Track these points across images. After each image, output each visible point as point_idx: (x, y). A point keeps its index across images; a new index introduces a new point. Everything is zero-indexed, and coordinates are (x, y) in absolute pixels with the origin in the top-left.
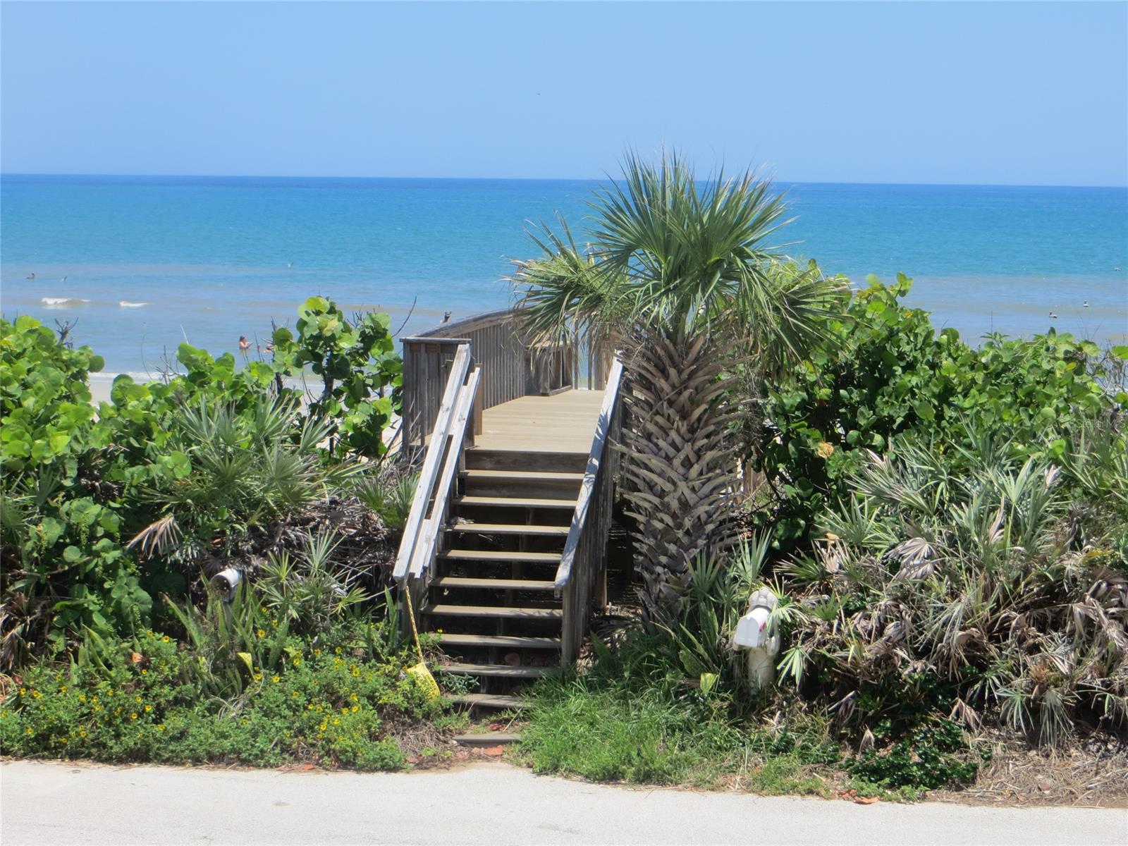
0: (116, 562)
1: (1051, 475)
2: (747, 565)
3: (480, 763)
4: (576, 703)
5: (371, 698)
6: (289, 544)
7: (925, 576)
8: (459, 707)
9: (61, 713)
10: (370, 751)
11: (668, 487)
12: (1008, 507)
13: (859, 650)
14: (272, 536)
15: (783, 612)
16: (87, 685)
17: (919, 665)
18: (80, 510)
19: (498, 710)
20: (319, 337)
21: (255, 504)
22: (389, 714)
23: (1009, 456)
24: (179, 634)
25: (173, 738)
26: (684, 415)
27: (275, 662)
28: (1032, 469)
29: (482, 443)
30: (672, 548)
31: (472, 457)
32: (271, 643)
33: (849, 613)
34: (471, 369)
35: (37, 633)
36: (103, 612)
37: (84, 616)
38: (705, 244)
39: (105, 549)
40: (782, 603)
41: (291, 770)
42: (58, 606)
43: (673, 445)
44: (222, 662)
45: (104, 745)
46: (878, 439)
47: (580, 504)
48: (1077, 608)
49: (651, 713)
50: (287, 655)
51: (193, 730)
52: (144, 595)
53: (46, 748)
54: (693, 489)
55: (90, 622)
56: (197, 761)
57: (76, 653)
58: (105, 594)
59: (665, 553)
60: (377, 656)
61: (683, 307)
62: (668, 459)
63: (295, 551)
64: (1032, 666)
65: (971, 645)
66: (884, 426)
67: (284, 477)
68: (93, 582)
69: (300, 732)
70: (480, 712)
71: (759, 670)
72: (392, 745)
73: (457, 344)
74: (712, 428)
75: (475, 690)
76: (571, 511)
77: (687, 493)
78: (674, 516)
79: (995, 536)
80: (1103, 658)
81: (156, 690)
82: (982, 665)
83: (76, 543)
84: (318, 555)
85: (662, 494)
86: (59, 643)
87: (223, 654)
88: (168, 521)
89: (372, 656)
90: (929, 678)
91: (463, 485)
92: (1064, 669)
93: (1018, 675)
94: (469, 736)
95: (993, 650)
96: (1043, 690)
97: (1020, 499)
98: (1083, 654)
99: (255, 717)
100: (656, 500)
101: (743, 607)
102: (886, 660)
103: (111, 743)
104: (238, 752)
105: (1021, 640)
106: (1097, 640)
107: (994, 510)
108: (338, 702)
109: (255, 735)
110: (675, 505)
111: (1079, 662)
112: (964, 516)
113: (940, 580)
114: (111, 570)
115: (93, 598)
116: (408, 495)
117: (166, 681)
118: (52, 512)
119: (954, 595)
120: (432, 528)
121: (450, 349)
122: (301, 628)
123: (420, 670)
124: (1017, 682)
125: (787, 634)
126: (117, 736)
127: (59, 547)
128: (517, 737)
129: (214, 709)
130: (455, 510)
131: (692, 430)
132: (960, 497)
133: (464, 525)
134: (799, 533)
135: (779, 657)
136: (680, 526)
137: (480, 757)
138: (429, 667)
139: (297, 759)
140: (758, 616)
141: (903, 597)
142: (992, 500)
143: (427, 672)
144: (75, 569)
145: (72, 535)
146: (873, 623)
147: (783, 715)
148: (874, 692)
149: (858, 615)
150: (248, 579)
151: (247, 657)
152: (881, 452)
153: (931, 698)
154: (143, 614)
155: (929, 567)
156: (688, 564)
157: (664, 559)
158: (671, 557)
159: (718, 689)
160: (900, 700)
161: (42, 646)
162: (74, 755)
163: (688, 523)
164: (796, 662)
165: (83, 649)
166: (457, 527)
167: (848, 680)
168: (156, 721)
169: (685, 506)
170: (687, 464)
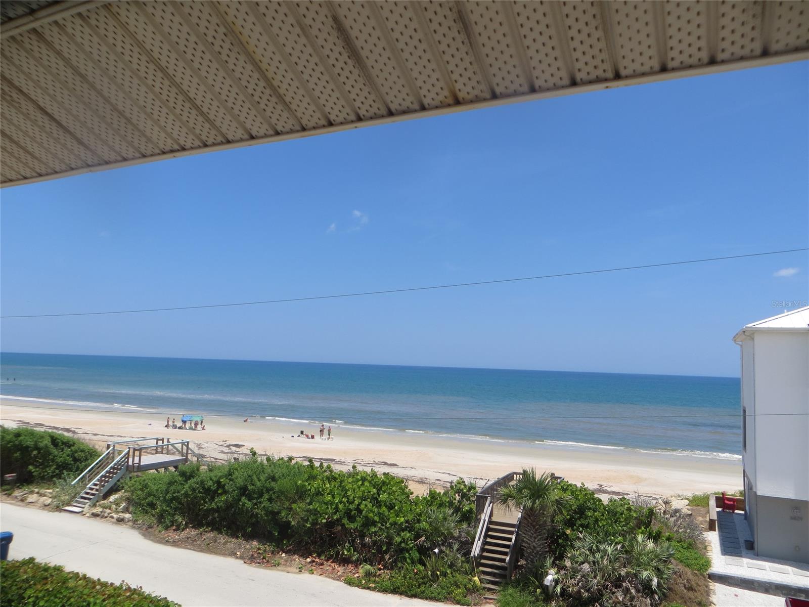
0: (412, 547)
1: (619, 547)
2: (549, 562)
3: (488, 605)
4: (510, 591)
5: (465, 586)
6: (449, 543)
7: (588, 572)
8: (484, 588)
9: (399, 584)
10: (464, 600)
11: (531, 543)
12: (608, 555)
13: (573, 589)
14: (446, 541)
15: (556, 577)
16: (405, 577)
17: (587, 594)
18: (405, 535)
19: (493, 589)
20: (459, 489)
21: (443, 534)
22: (468, 590)
23: (610, 540)
24: (424, 565)
25: (422, 593)
26: (534, 527)
27: (444, 574)
28: (614, 546)
29: (494, 519)
30: (532, 557)
31: (491, 522)
32: (444, 570)
33: (571, 579)
34: (491, 503)
35: (395, 561)
36: (409, 558)
37: (405, 559)
38: (539, 491)
39: (410, 544)
40: (556, 574)
41: (446, 603)
42: (400, 556)
43: (532, 533)
44: (434, 573)
45: (407, 593)
46: (581, 529)
47: (508, 558)
48: (624, 584)
49: (526, 597)
50: (447, 573)
51: (426, 591)
52: (418, 555)
53: (395, 591)
54: (537, 544)
55: (406, 561)
56: (426, 599)
57: (403, 567)
58: (410, 554)
59: (530, 558)
60: (467, 573)
61: (534, 503)
62: (531, 537)
63: (450, 546)
64: (613, 597)
65: (599, 590)
66: (582, 525)
67: (448, 529)
68: (408, 551)
69: (449, 594)
70: (489, 590)
71: (551, 589)
72: (469, 598)
73: (487, 497)
74: (540, 530)
75: (489, 583)
76: (505, 559)
77: (535, 545)
78: (532, 550)
79: (605, 562)
80: (630, 597)
81: (419, 580)
82: (602, 595)
83: (404, 542)
84: (456, 547)
85: (529, 544)
86: (400, 565)
87: (434, 572)
88: (423, 538)
89: (466, 573)
90: (589, 597)
91: (488, 529)
92: (621, 600)
93: (610, 599)
94: (486, 596)
95: (604, 592)
96: (616, 604)
97: (611, 554)
98: (625, 596)
99: (440, 589)
100: (528, 545)
101: (547, 574)
102: (579, 592)
103: (408, 592)
104: (435, 597)
105: (611, 590)
106: (629, 592)
107: (605, 555)
108: (458, 587)
109: (439, 594)
110: (532, 547)
111: (624, 598)
112: (598, 556)
113: (592, 573)
114: (411, 549)
115: (407, 555)
116: (476, 533)
117: (421, 578)
118: (399, 535)
119: (595, 577)
120: (480, 543)
121: (487, 498)
122: (451, 566)
123: (476, 578)
124: (610, 601)
125: (557, 582)
126: (410, 590)
127: (401, 543)
128: (495, 598)
129: (431, 586)
130: (486, 536)
131: (536, 530)
132: (598, 550)
133: (489, 540)
134: (562, 552)
135: (555, 587)
136: (533, 552)
137: (488, 603)
138: (478, 577)
139: (448, 600)
140: (550, 578)
141: (583, 576)
142: (605, 551)
143: (478, 579)
144: (403, 548)
145: (404, 541)
146: (576, 582)
147: (556, 601)
148: (577, 599)
149: (573, 579)
150: (441, 551)
151: (438, 573)
152: (581, 532)
153: (590, 602)
154: (417, 559)
155: (589, 570)
156: (535, 561)
157: (530, 559)
158: (531, 559)
159: (541, 593)
160: (583, 602)
161: (396, 565)
162: (401, 594)
163: (535, 552)
164: (558, 589)
165: (404, 567)
166: (487, 540)
167: (570, 596)
168: (419, 588)
169: (535, 547)
170: (535, 538)
